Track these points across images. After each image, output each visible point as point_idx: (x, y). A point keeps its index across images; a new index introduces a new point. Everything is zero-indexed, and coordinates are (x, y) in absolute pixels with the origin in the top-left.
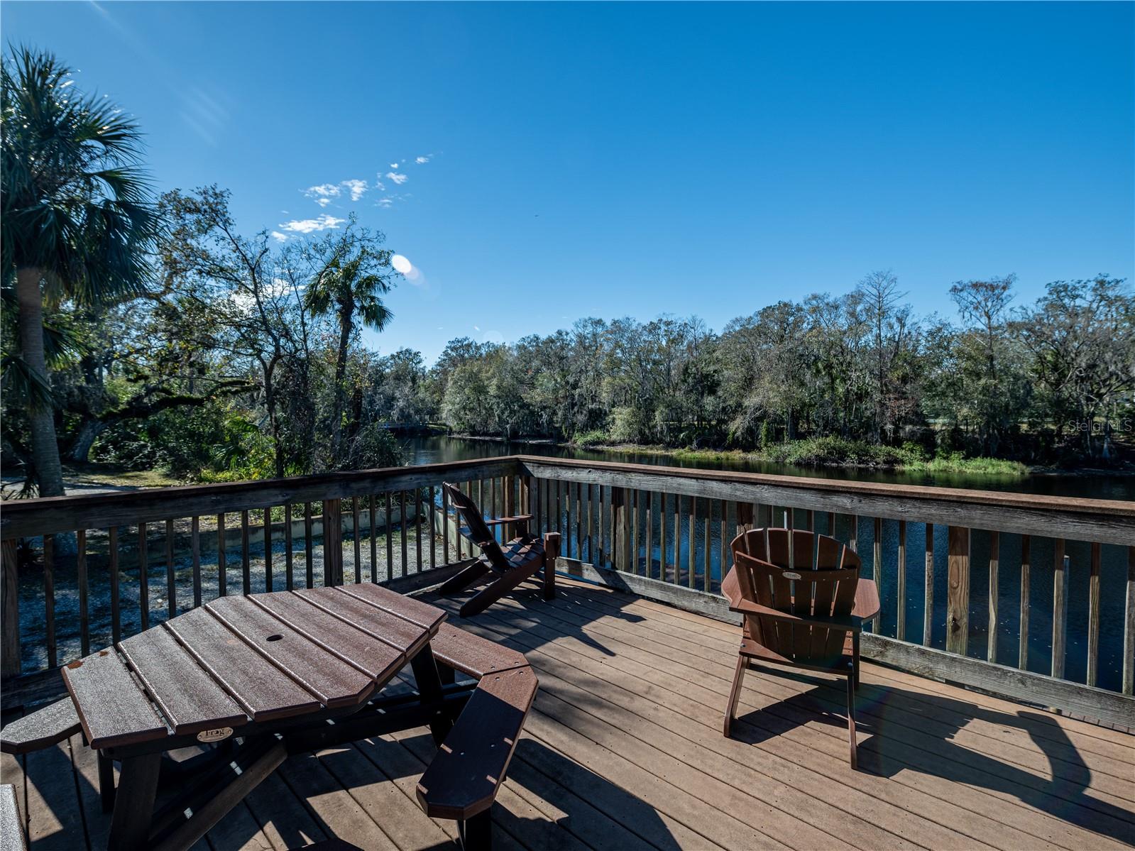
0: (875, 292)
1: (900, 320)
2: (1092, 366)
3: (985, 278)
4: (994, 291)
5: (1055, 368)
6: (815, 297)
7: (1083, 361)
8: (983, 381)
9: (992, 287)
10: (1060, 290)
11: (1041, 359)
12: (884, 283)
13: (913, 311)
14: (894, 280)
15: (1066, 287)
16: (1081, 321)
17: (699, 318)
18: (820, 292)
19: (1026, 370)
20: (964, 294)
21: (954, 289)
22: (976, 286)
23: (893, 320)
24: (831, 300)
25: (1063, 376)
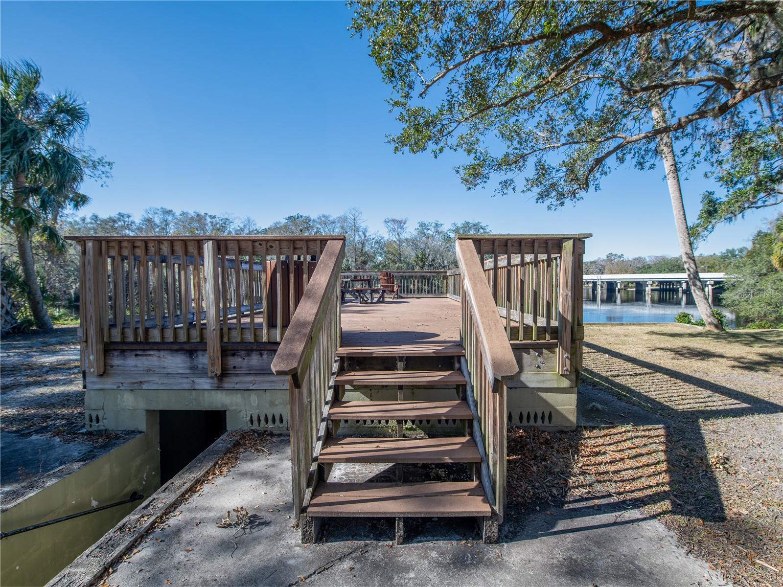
0: (352, 217)
1: (364, 233)
2: (433, 260)
3: (398, 218)
4: (400, 224)
5: (422, 261)
6: (324, 216)
7: (430, 258)
8: (397, 265)
9: (400, 222)
10: (423, 226)
11: (417, 256)
12: (357, 214)
13: (369, 229)
14: (361, 213)
15: (425, 224)
16: (430, 240)
17: (252, 218)
18: (327, 214)
19: (412, 261)
20: (389, 224)
21: (386, 221)
22: (394, 221)
23: (361, 233)
24: (331, 219)
25: (424, 264)
